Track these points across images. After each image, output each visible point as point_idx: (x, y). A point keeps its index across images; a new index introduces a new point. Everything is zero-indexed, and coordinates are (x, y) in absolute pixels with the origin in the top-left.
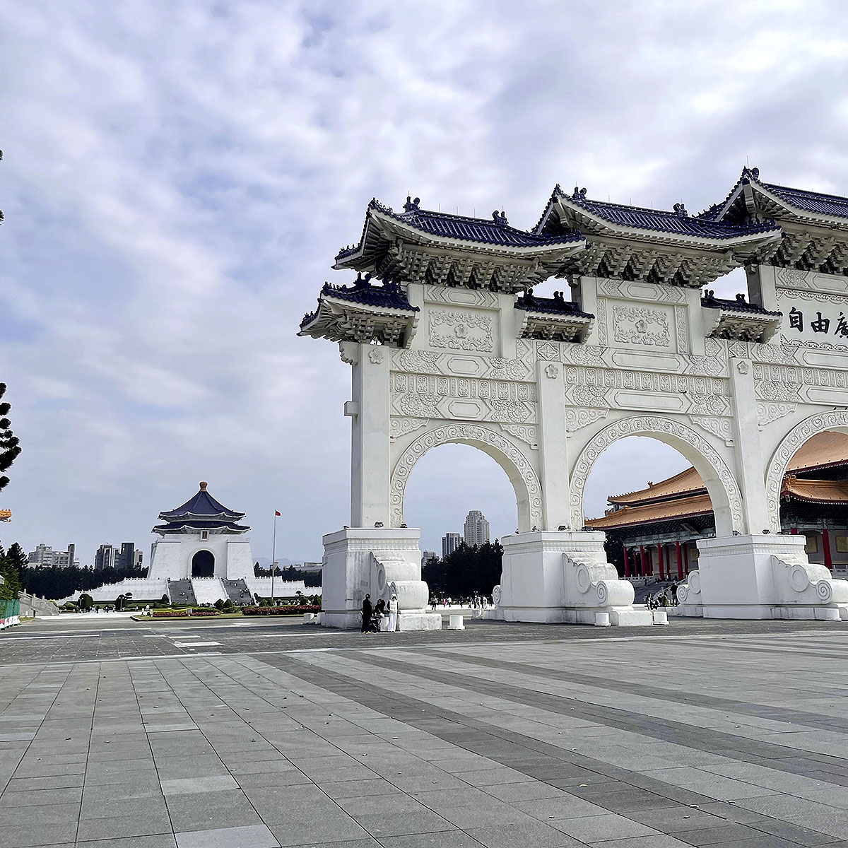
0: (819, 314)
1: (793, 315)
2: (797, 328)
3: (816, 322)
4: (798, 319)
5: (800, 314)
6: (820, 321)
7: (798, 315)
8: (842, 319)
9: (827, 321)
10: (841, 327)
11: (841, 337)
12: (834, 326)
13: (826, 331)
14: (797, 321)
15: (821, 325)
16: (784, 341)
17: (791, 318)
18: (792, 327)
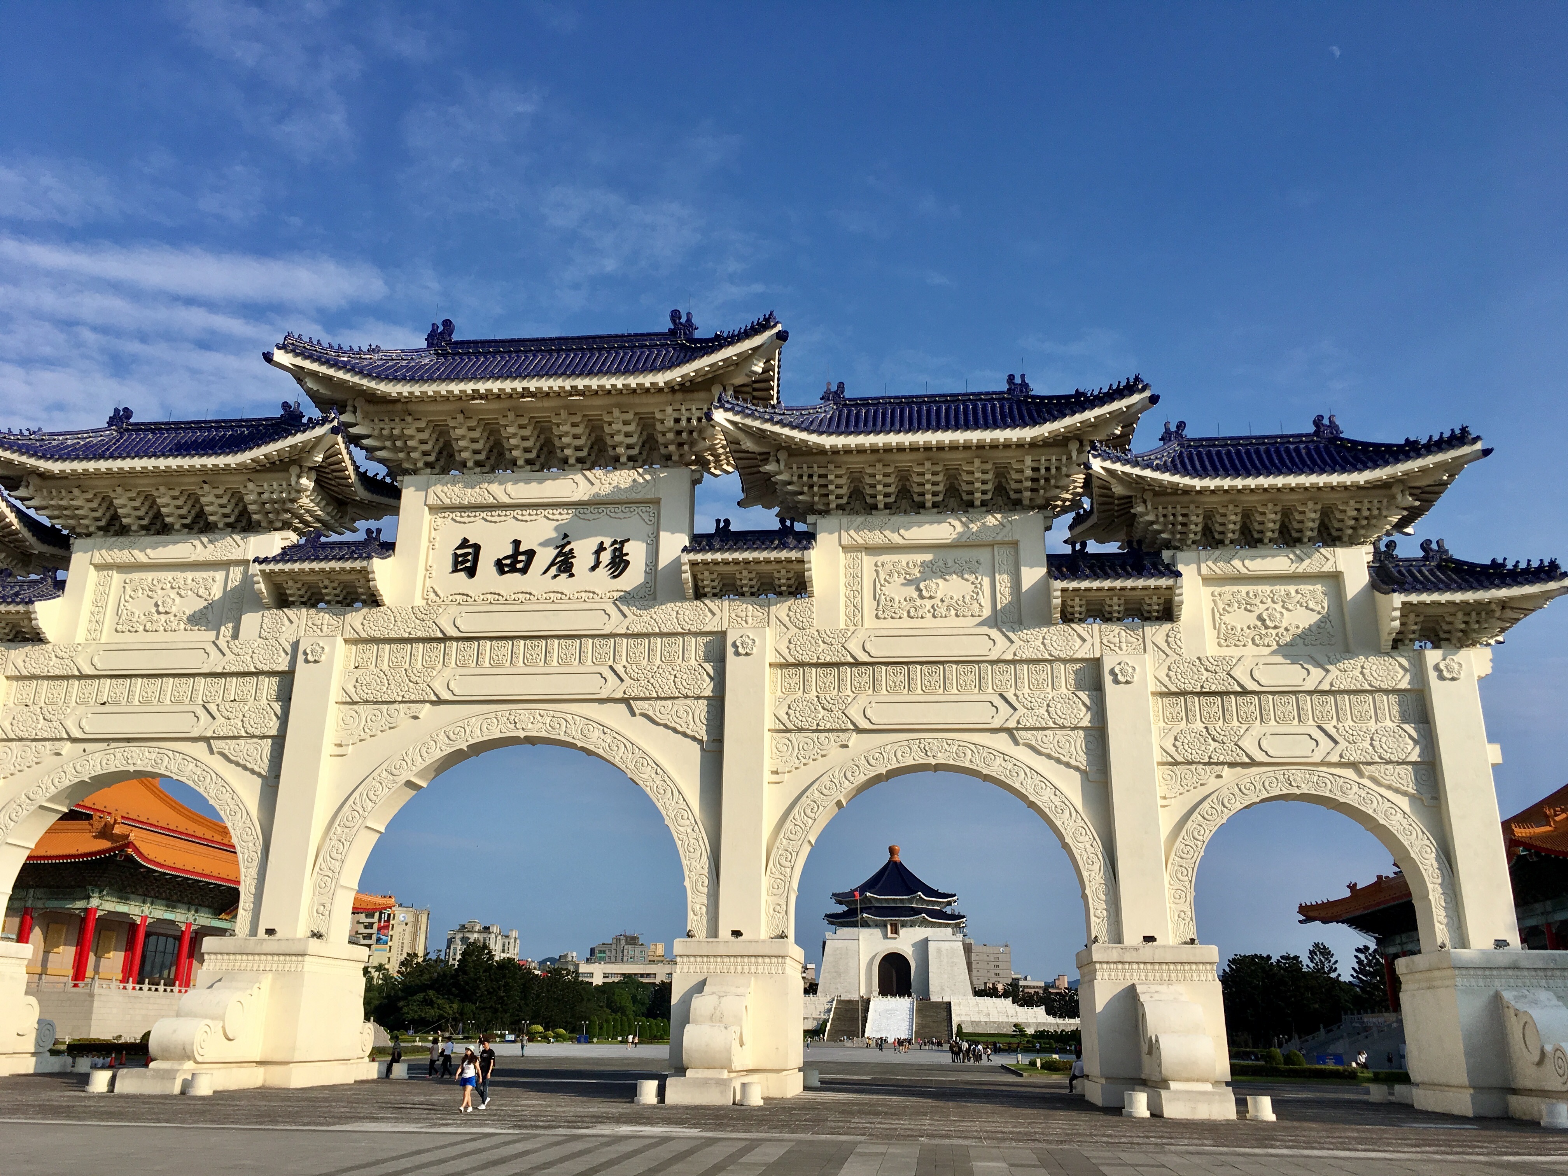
0: (517, 543)
1: (459, 552)
2: (464, 575)
3: (506, 558)
4: (470, 558)
5: (477, 548)
6: (516, 552)
7: (470, 550)
8: (563, 546)
9: (531, 554)
10: (558, 559)
11: (555, 576)
12: (545, 556)
13: (524, 571)
14: (468, 561)
15: (516, 561)
16: (432, 596)
17: (456, 556)
18: (455, 570)
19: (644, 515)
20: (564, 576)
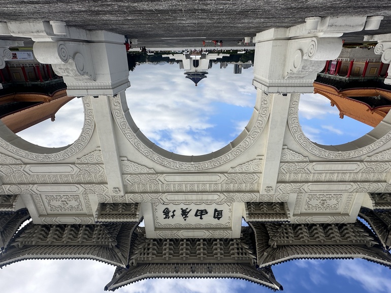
0: (201, 218)
2: (218, 210)
3: (205, 214)
4: (217, 215)
5: (214, 217)
6: (201, 216)
8: (186, 217)
9: (196, 215)
10: (187, 213)
11: (187, 209)
12: (191, 214)
13: (198, 210)
15: (201, 213)
16: (229, 204)
17: (221, 215)
18: (222, 211)
19: (160, 225)
20: (184, 209)
